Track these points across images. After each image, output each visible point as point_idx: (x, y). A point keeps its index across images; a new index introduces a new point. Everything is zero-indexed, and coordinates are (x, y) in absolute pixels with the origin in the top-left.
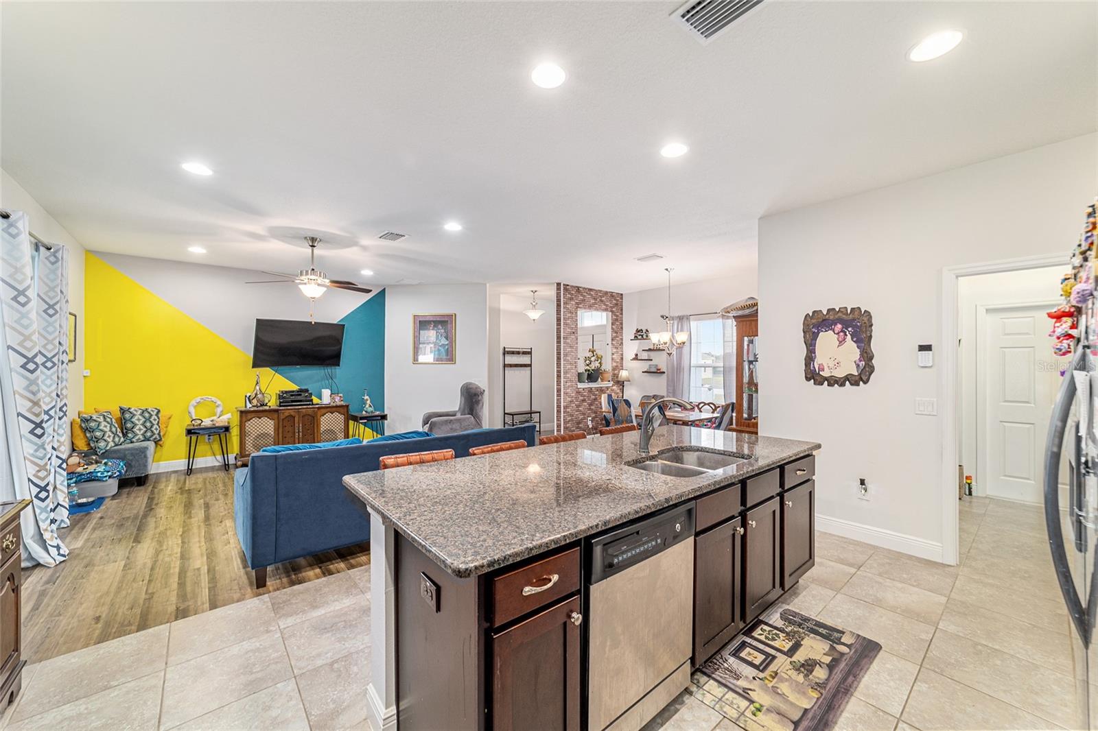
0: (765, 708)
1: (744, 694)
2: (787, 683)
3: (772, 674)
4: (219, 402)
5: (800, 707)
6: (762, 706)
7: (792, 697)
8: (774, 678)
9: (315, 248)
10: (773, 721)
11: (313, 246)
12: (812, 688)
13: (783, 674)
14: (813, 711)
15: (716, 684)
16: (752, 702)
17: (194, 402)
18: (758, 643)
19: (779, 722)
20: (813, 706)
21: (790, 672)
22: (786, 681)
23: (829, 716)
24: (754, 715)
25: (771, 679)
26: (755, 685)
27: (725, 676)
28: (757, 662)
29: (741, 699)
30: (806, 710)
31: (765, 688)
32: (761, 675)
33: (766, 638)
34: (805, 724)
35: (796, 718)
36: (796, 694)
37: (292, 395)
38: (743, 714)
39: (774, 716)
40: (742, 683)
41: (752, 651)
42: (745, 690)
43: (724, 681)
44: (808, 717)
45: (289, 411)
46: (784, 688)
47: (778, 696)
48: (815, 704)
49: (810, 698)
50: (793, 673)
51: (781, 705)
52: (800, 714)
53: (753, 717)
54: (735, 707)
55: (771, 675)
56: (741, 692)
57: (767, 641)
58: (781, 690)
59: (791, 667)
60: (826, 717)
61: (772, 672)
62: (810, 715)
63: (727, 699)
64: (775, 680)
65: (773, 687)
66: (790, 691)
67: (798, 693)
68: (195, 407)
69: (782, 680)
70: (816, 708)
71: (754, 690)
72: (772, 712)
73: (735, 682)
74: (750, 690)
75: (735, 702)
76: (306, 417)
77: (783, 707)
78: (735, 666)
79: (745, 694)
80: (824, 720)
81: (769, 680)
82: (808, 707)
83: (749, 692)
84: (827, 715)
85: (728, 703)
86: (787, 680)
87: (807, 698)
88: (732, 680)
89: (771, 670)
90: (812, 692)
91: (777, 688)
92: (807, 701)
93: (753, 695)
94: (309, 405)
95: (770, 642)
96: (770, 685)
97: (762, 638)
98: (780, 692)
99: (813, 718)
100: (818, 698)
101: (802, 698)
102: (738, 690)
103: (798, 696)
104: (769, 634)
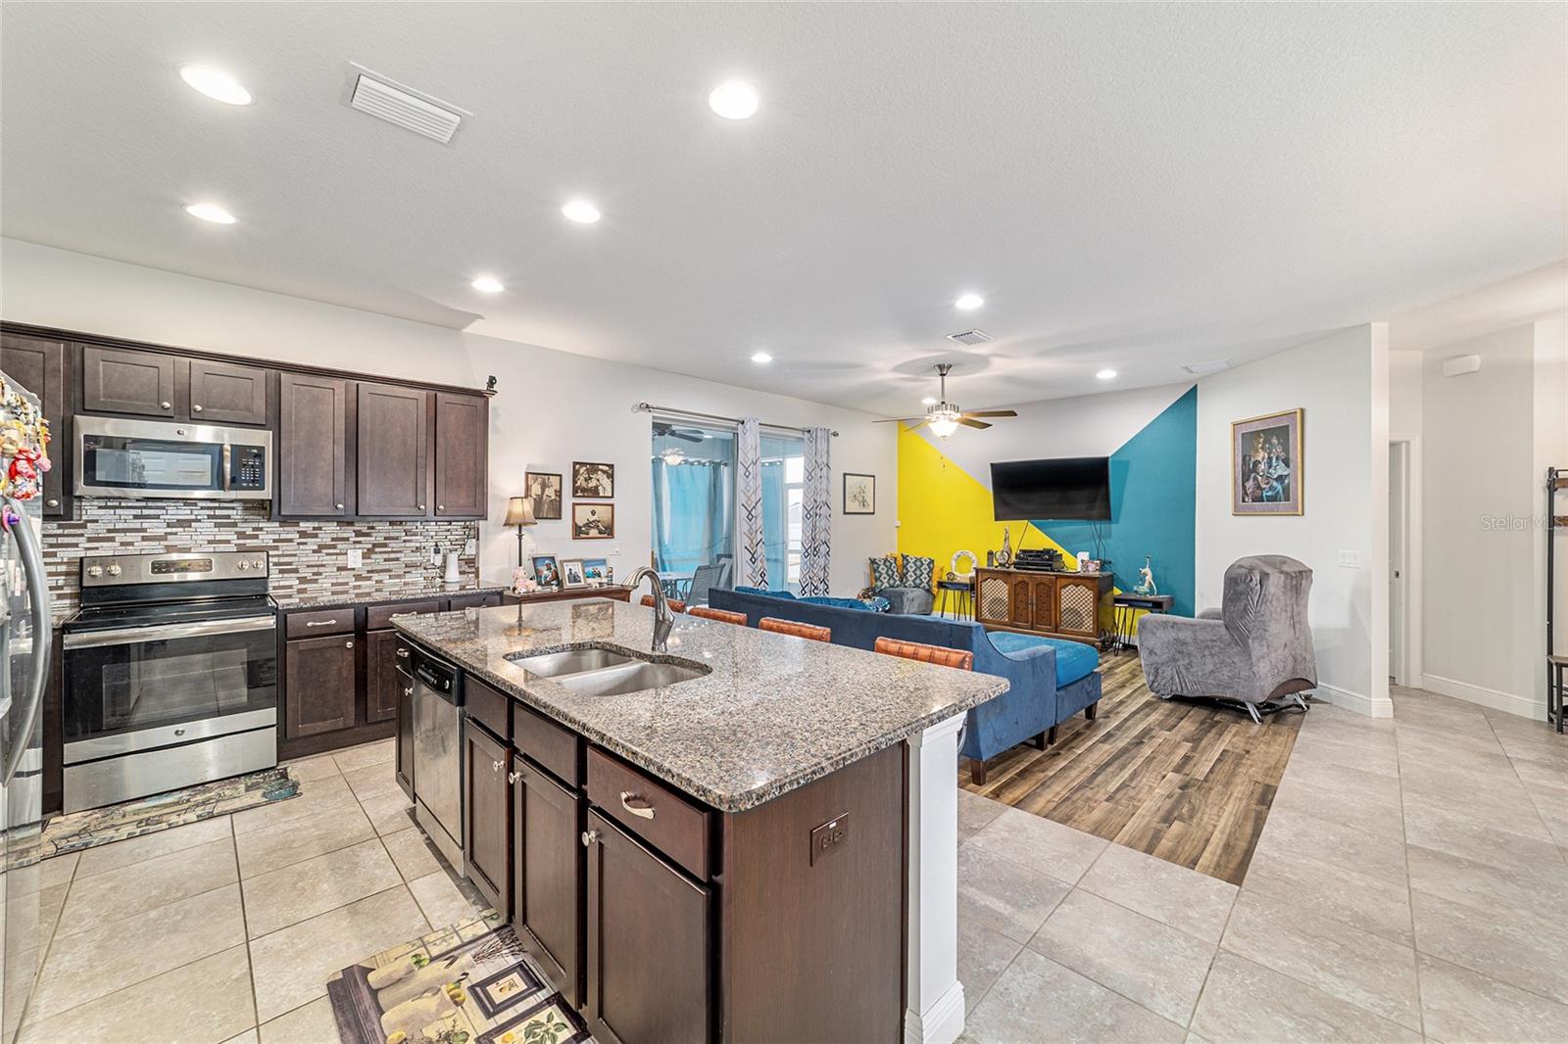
0: (416, 969)
1: (448, 956)
2: (434, 1010)
3: (461, 998)
4: (974, 558)
5: (389, 1009)
6: (421, 967)
7: (410, 1006)
8: (452, 997)
9: (945, 377)
10: (394, 971)
11: (942, 375)
12: (405, 1039)
13: (452, 1012)
14: (375, 1020)
15: (481, 934)
16: (433, 960)
17: (955, 556)
18: (531, 1005)
19: (389, 975)
20: (381, 1025)
21: (449, 1023)
22: (437, 1010)
23: (354, 1035)
24: (415, 956)
25: (451, 993)
26: (455, 972)
27: (488, 945)
28: (492, 989)
29: (444, 951)
30: (381, 1012)
31: (444, 980)
32: (465, 984)
33: (538, 1024)
34: (367, 1001)
35: (381, 996)
36: (411, 1013)
37: (1031, 556)
38: (424, 945)
39: (402, 974)
40: (466, 958)
41: (515, 991)
42: (454, 959)
43: (479, 942)
44: (373, 1010)
45: (1023, 574)
46: (429, 1003)
47: (423, 990)
48: (382, 1028)
49: (394, 1027)
50: (445, 1026)
51: (409, 987)
52: (382, 1003)
53: (413, 954)
54: (438, 942)
55: (459, 996)
56: (455, 953)
57: (530, 1021)
58: (428, 997)
59: (457, 1029)
60: (356, 1030)
61: (464, 1000)
62: (372, 1014)
63: (452, 938)
64: (448, 998)
65: (440, 990)
66: (420, 1007)
67: (410, 1017)
68: (956, 560)
69: (442, 1006)
70: (376, 1026)
71: (447, 967)
72: (406, 974)
73: (473, 952)
74: (451, 964)
75: (445, 944)
76: (1042, 586)
77: (404, 989)
78: (499, 960)
79: (450, 957)
80: (353, 1026)
81: (451, 990)
82: (384, 1018)
83: (449, 961)
84: (358, 1034)
85: (447, 938)
86: (438, 1012)
87: (396, 1024)
88: (477, 950)
89: (467, 1000)
90: (400, 1036)
91: (434, 995)
92: (393, 1022)
93: (441, 964)
94: (1047, 570)
95: (526, 1023)
96: (444, 988)
97: (542, 1017)
98: (426, 994)
99: (366, 1013)
100: (386, 1037)
101: (400, 1018)
102: (459, 951)
103: (406, 1014)
104: (547, 1031)
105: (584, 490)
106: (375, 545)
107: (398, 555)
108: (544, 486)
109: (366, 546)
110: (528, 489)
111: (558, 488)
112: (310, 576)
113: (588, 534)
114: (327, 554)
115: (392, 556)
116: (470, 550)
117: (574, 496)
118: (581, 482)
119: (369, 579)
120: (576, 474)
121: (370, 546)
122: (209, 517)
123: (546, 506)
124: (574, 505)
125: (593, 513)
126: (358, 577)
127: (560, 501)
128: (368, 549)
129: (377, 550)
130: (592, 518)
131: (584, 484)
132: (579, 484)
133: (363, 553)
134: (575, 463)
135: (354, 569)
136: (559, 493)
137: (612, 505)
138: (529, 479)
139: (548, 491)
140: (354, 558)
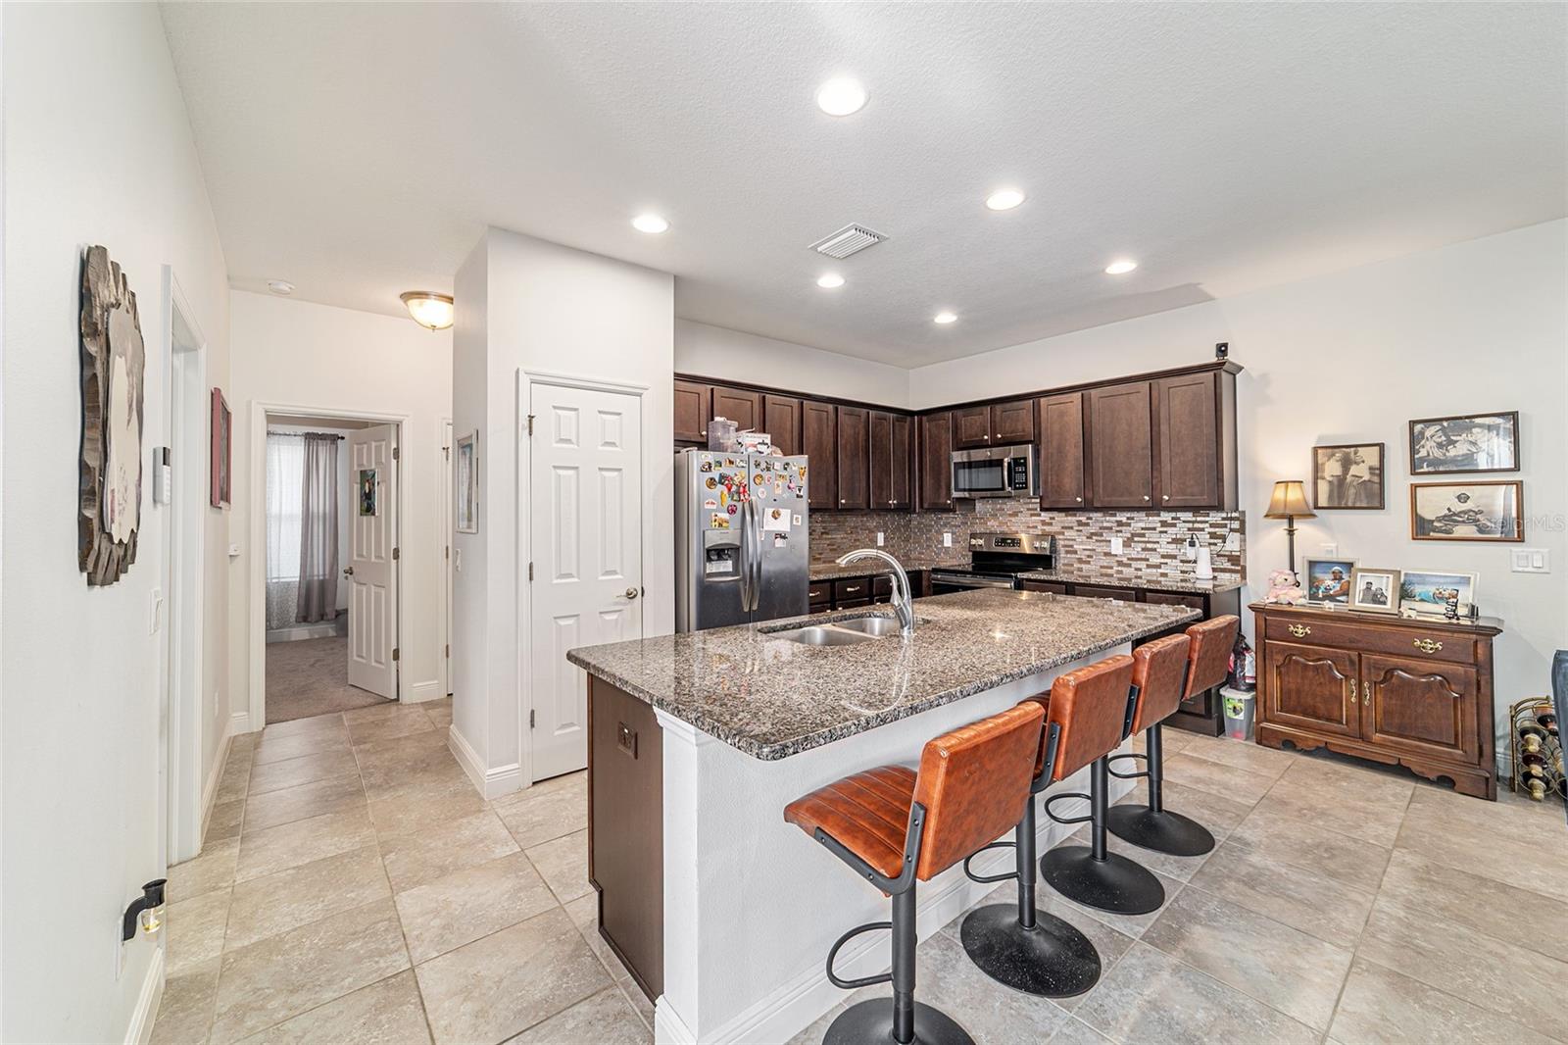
105: (1432, 462)
106: (1133, 535)
107: (1155, 546)
108: (1346, 463)
109: (1125, 535)
110: (1317, 469)
111: (1376, 463)
112: (1084, 558)
113: (1449, 532)
114: (1097, 541)
115: (1149, 546)
116: (1233, 545)
117: (1413, 473)
118: (1428, 448)
119: (1130, 566)
120: (1414, 441)
121: (1129, 535)
122: (1029, 509)
123: (1352, 491)
124: (1414, 487)
125: (1463, 498)
126: (1120, 563)
127: (1382, 484)
128: (1128, 538)
129: (1136, 539)
130: (1459, 507)
131: (1437, 453)
132: (1423, 453)
133: (1124, 542)
134: (1413, 423)
135: (1116, 555)
136: (1380, 471)
137: (1519, 485)
138: (1320, 457)
139: (1354, 470)
140: (1116, 545)
